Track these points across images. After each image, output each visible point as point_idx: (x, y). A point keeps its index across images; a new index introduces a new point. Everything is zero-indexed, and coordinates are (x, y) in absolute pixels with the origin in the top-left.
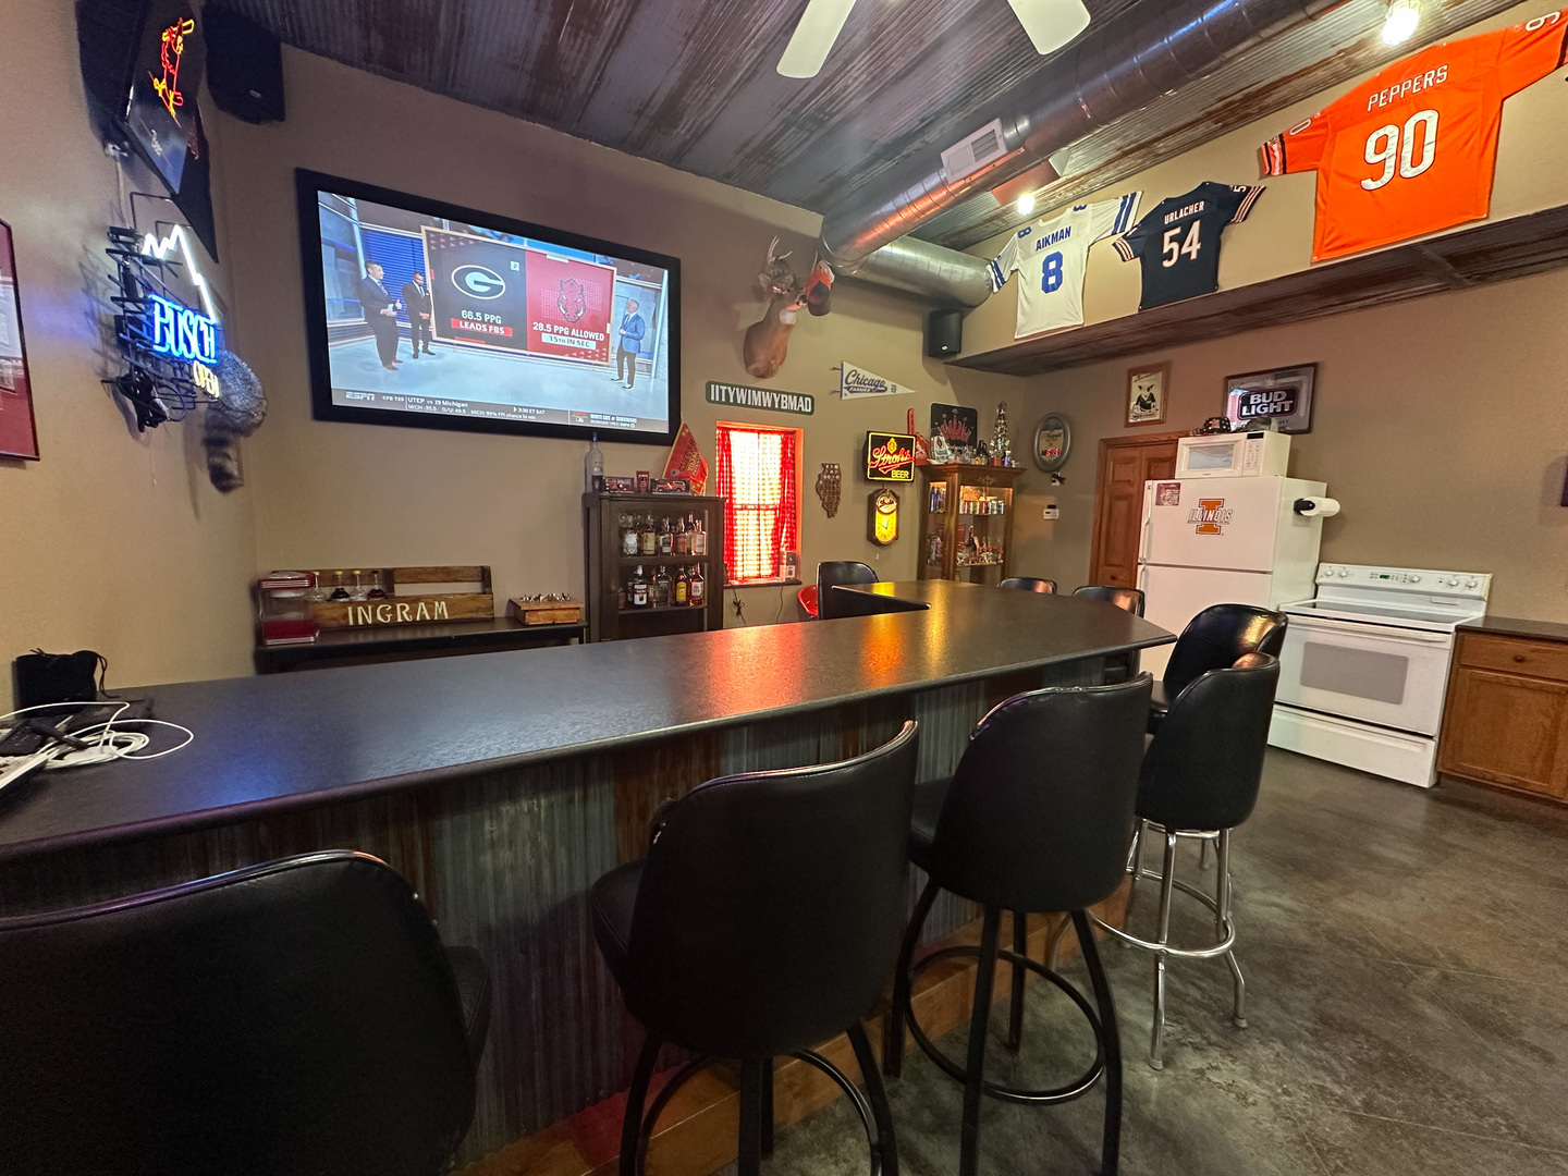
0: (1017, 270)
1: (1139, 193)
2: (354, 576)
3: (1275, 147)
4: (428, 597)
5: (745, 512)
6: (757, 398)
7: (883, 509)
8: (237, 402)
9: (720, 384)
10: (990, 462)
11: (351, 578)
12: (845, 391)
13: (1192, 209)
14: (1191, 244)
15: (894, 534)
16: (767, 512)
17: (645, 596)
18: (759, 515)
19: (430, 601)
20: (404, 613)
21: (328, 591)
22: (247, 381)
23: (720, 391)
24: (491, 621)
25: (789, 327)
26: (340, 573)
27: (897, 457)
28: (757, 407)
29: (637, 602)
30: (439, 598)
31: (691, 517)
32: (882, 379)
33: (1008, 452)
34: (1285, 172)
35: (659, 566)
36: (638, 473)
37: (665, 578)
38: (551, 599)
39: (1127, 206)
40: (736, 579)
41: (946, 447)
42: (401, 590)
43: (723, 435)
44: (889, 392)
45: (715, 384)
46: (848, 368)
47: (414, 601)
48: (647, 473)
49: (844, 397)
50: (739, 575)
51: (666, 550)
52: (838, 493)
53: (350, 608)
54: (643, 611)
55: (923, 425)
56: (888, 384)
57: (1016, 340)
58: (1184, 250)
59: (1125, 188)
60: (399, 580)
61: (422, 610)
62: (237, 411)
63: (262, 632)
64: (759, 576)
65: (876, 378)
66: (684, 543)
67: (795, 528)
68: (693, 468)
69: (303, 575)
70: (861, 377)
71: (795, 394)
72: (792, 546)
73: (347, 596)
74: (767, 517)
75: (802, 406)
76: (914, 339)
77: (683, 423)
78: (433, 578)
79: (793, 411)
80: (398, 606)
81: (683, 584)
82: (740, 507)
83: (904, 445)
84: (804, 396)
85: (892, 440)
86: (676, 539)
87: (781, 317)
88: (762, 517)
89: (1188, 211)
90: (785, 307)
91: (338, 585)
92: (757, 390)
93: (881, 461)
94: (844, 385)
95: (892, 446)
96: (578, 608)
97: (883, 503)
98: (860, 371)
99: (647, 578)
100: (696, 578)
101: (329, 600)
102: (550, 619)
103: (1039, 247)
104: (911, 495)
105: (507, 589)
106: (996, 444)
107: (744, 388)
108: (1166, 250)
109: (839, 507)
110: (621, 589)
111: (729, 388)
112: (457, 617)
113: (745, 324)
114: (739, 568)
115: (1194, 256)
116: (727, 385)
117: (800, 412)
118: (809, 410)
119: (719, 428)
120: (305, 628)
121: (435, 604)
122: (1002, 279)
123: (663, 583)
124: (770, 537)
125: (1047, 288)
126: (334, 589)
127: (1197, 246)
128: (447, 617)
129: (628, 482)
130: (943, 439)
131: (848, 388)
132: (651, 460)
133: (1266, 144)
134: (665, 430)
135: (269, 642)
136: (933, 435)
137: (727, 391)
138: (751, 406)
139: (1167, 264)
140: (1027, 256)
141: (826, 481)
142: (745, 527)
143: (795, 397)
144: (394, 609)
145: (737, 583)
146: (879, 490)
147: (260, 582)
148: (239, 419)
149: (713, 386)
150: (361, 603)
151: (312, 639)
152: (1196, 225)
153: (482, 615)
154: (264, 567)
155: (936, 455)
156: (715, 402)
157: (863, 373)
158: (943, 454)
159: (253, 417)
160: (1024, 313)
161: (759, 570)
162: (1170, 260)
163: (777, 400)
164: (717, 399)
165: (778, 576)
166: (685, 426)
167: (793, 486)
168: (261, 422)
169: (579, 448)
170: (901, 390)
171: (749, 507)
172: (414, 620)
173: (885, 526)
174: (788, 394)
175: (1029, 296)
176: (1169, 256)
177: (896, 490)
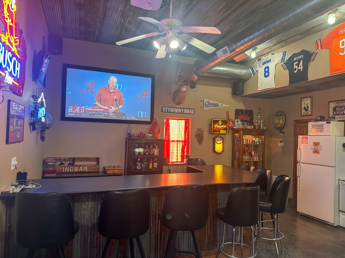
0: (258, 70)
1: (287, 51)
2: (66, 159)
3: (319, 42)
4: (83, 165)
5: (173, 142)
6: (176, 110)
7: (218, 142)
8: (47, 123)
9: (166, 107)
10: (255, 127)
11: (65, 160)
12: (205, 107)
13: (300, 57)
14: (300, 67)
15: (222, 150)
16: (180, 143)
17: (140, 167)
18: (177, 143)
19: (83, 166)
20: (76, 169)
21: (59, 163)
22: (50, 118)
23: (166, 109)
24: (98, 172)
25: (184, 92)
26: (62, 158)
27: (222, 126)
28: (177, 113)
29: (138, 168)
30: (85, 166)
31: (155, 144)
32: (217, 103)
33: (262, 124)
34: (322, 49)
35: (145, 158)
36: (140, 132)
37: (146, 162)
38: (114, 167)
39: (284, 54)
40: (170, 162)
41: (240, 123)
42: (76, 163)
43: (167, 120)
44: (220, 106)
45: (164, 107)
46: (206, 100)
47: (79, 166)
48: (143, 132)
49: (204, 109)
50: (171, 161)
51: (147, 154)
52: (203, 137)
53: (64, 168)
54: (139, 171)
55: (232, 116)
56: (220, 104)
57: (258, 91)
58: (299, 68)
59: (284, 49)
60: (76, 161)
61: (81, 169)
62: (47, 124)
63: (44, 172)
64: (177, 162)
65: (215, 102)
66: (152, 152)
67: (189, 148)
68: (156, 130)
69: (54, 159)
70: (210, 103)
71: (188, 109)
72: (188, 153)
73: (64, 164)
74: (180, 144)
75: (191, 112)
76: (229, 90)
77: (154, 118)
78: (85, 160)
79: (188, 114)
80: (75, 167)
81: (151, 164)
82: (171, 141)
83: (224, 122)
84: (191, 109)
85: (220, 121)
86: (150, 151)
87: (182, 89)
88: (178, 144)
89: (299, 57)
90: (183, 87)
91: (62, 161)
92: (177, 108)
93: (216, 127)
94: (205, 105)
95: (220, 123)
96: (121, 169)
97: (218, 140)
98: (209, 101)
99: (141, 162)
100: (155, 162)
101: (59, 165)
102: (113, 172)
103: (263, 64)
104: (228, 138)
105: (103, 164)
106: (258, 121)
107: (173, 108)
108: (294, 68)
109: (203, 141)
110: (133, 164)
111: (168, 108)
112: (90, 171)
113: (173, 90)
114: (171, 159)
115: (301, 70)
116: (168, 107)
117: (190, 114)
118: (193, 113)
119: (165, 119)
120: (53, 172)
121: (84, 167)
122: (254, 73)
123: (145, 163)
124: (181, 150)
125: (266, 76)
126: (61, 162)
127: (302, 67)
128: (87, 171)
129: (137, 135)
130: (238, 120)
131: (206, 106)
132: (144, 129)
133: (316, 41)
134: (149, 120)
135: (45, 175)
136: (236, 119)
137: (168, 109)
138: (175, 113)
139: (295, 72)
140: (260, 67)
141: (198, 134)
142: (173, 147)
143: (188, 110)
144: (74, 168)
145: (170, 164)
146: (216, 136)
147: (45, 160)
148: (47, 126)
149: (163, 108)
150: (66, 166)
151: (55, 175)
152: (302, 61)
153: (96, 171)
154: (46, 157)
155: (236, 125)
156: (164, 112)
157: (211, 101)
158: (238, 124)
159: (50, 125)
160: (260, 83)
161: (177, 160)
162: (296, 71)
163: (183, 111)
164: (165, 111)
165: (183, 162)
166: (155, 119)
167: (188, 135)
168: (51, 126)
169: (125, 126)
170: (224, 105)
171: (175, 141)
172: (79, 171)
173: (219, 147)
174: (186, 109)
175: (261, 79)
176: (295, 70)
177: (223, 136)
